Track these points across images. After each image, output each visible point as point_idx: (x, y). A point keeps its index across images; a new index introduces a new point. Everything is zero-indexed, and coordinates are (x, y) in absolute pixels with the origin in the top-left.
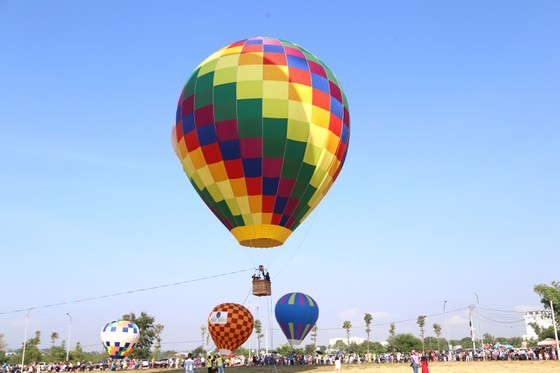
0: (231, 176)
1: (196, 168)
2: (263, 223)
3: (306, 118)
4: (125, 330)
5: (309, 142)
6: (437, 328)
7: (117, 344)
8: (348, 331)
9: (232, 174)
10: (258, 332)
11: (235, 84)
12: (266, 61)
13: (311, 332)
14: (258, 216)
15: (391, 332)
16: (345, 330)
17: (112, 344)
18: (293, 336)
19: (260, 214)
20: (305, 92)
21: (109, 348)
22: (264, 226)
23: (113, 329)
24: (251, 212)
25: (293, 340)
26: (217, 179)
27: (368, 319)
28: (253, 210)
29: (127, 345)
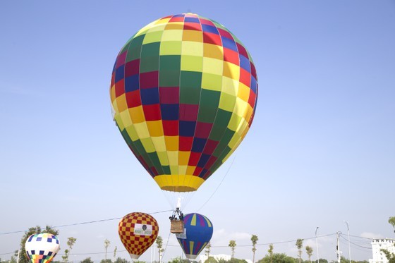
0: (167, 133)
1: (133, 123)
2: (187, 174)
3: (234, 92)
4: (49, 240)
5: (234, 112)
6: (309, 250)
7: (42, 252)
8: (233, 249)
9: (168, 132)
10: (159, 247)
11: (180, 56)
12: (207, 40)
13: (205, 249)
14: (184, 168)
15: (270, 251)
16: (231, 248)
17: (37, 253)
18: (191, 252)
19: (186, 167)
20: (235, 69)
21: (34, 256)
22: (187, 176)
23: (39, 239)
24: (179, 164)
25: (191, 255)
26: (152, 134)
27: (254, 239)
28: (180, 163)
29: (50, 254)
